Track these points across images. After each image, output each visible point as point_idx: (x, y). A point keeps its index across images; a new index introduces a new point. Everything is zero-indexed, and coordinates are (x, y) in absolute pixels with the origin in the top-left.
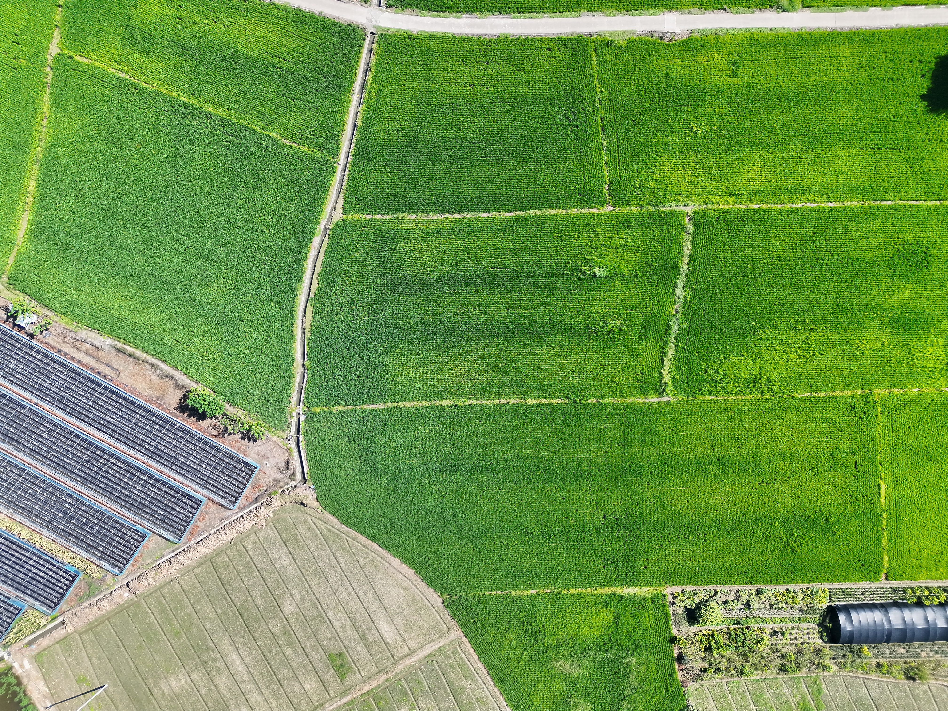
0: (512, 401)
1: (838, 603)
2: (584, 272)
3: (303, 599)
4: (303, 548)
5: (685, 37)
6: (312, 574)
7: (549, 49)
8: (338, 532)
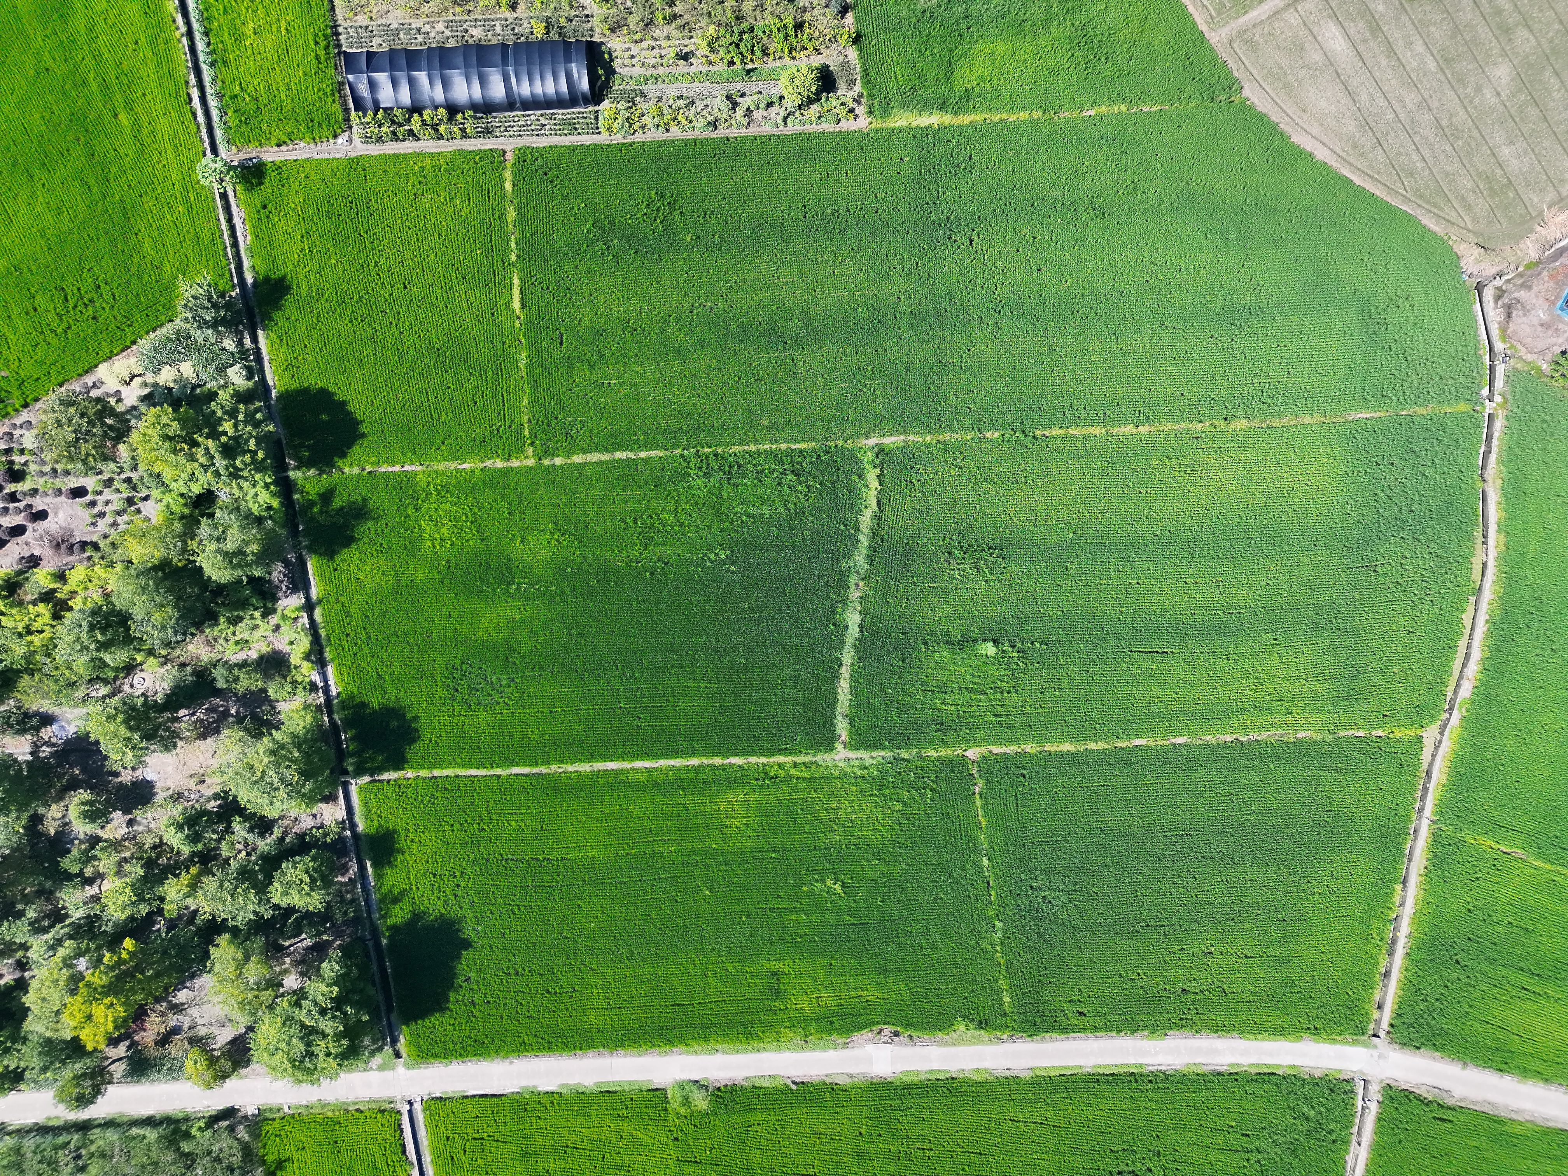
0: (1129, 429)
1: (582, 110)
2: (1013, 647)
3: (1479, 89)
4: (1480, 175)
5: (857, 1037)
6: (1463, 131)
7: (1081, 1014)
8: (1420, 202)
